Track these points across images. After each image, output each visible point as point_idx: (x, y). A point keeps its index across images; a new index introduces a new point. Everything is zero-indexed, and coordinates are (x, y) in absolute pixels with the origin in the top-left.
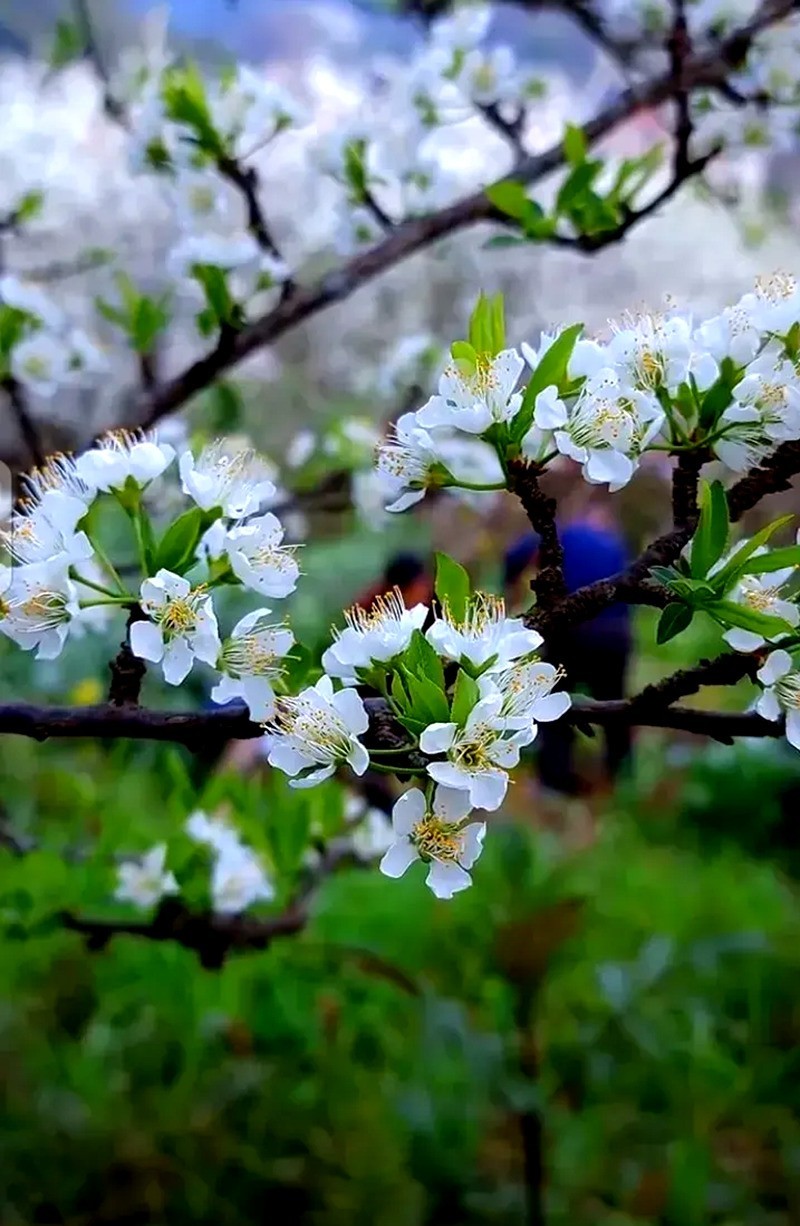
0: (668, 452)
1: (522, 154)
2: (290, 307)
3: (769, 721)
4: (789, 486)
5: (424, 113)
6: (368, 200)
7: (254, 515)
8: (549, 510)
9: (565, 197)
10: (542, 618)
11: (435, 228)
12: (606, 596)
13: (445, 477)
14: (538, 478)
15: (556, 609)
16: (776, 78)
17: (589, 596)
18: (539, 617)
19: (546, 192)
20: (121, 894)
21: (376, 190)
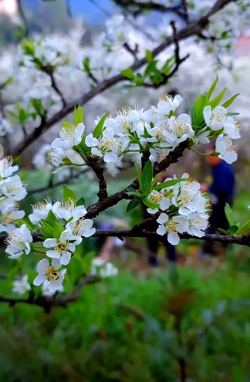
0: (139, 152)
1: (136, 59)
2: (66, 110)
3: (160, 236)
4: (178, 161)
5: (106, 48)
6: (91, 76)
7: (10, 176)
8: (101, 171)
9: (147, 72)
10: (100, 205)
11: (110, 83)
12: (119, 197)
13: (69, 162)
14: (97, 161)
15: (104, 202)
16: (216, 31)
17: (114, 198)
18: (99, 204)
19: (142, 70)
20: (15, 290)
21: (93, 72)
